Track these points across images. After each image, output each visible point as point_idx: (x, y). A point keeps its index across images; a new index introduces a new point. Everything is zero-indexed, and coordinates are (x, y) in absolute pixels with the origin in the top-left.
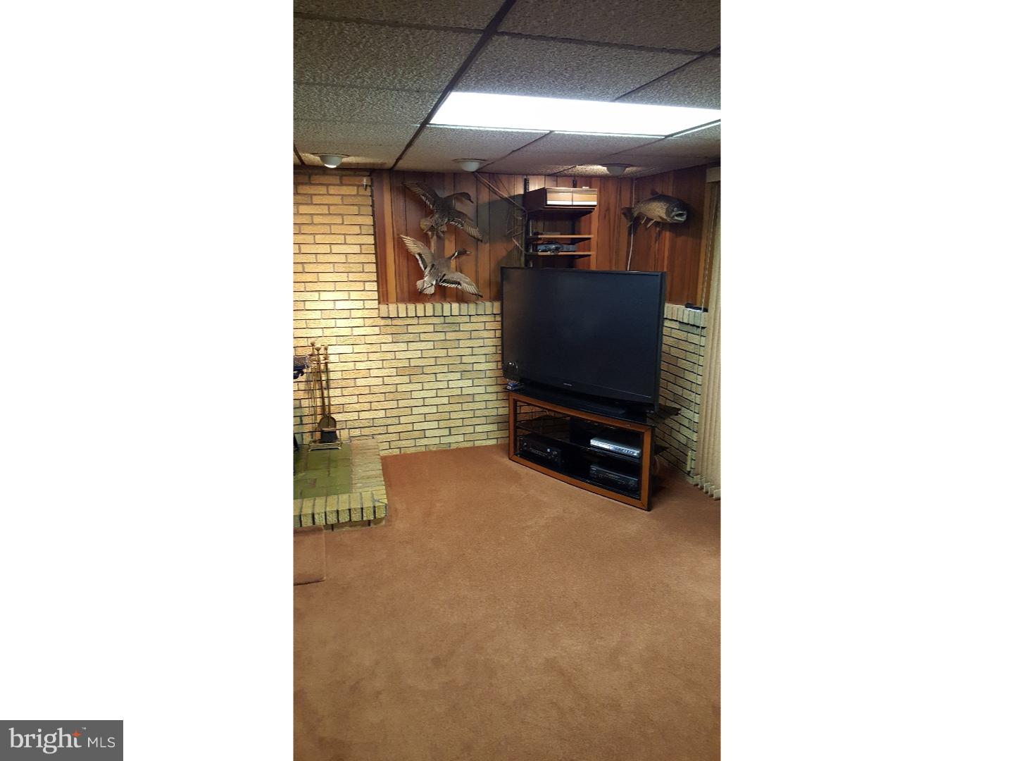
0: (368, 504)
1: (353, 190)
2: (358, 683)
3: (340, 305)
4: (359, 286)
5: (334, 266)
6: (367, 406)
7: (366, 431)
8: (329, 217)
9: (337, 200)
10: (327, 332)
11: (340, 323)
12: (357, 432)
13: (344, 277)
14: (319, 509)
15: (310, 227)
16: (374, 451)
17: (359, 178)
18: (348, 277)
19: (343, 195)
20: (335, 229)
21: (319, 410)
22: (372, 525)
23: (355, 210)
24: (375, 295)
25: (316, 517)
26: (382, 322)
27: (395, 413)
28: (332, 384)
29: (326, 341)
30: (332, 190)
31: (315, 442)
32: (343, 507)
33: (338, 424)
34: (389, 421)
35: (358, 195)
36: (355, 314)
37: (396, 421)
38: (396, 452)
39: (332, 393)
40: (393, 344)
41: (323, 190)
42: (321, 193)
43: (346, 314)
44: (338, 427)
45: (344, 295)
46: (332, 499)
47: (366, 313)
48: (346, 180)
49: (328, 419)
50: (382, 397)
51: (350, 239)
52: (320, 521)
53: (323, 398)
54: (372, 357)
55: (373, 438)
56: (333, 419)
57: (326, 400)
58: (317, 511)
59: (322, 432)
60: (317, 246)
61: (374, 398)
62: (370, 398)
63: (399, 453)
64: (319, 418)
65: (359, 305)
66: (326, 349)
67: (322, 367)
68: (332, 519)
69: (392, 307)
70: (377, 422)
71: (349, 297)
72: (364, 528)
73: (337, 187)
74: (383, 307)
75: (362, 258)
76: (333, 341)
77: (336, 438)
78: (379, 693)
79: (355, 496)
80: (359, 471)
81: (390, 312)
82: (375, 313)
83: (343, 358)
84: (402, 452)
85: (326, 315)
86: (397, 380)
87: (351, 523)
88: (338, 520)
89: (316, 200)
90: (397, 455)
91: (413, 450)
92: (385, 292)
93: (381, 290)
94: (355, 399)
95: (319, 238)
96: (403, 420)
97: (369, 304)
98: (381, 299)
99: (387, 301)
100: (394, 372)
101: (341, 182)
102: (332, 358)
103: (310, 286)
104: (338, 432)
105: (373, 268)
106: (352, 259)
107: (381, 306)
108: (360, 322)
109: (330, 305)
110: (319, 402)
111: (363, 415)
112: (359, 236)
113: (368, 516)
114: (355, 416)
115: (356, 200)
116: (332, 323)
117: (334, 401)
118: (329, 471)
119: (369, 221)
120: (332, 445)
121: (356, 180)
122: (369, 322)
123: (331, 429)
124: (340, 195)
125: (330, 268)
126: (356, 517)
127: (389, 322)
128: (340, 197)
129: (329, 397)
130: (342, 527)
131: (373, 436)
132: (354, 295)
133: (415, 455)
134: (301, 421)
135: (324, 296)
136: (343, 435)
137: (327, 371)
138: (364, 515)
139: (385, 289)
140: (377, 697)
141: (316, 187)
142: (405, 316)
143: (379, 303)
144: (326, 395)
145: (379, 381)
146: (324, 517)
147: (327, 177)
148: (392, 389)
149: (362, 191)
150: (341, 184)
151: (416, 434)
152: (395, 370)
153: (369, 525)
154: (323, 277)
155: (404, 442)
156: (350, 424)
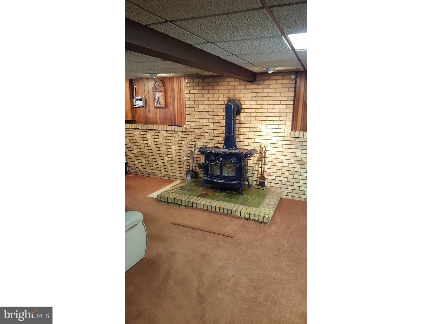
0: (262, 215)
1: (287, 81)
2: (222, 280)
3: (274, 130)
4: (284, 123)
5: (274, 114)
6: (280, 175)
7: (278, 186)
8: (276, 93)
9: (280, 86)
10: (268, 141)
11: (273, 138)
12: (274, 185)
13: (277, 119)
14: (243, 211)
15: (267, 98)
16: (278, 194)
17: (290, 76)
18: (279, 119)
19: (282, 84)
20: (277, 98)
21: (260, 173)
22: (263, 224)
23: (286, 90)
24: (290, 127)
25: (241, 213)
26: (292, 139)
27: (292, 180)
28: (267, 163)
29: (266, 145)
30: (278, 82)
31: (257, 185)
32: (252, 213)
33: (266, 180)
34: (288, 183)
35: (289, 83)
36: (280, 135)
37: (291, 184)
38: (290, 198)
39: (266, 166)
40: (295, 149)
41: (274, 82)
42: (274, 83)
43: (276, 134)
44: (266, 181)
45: (277, 127)
46: (250, 208)
47: (285, 135)
48: (285, 77)
49: (263, 177)
50: (287, 172)
51: (283, 103)
52: (243, 215)
53: (262, 168)
54: (285, 154)
55: (281, 189)
56: (265, 177)
57: (263, 169)
58: (242, 211)
59: (260, 182)
60: (269, 106)
61: (284, 172)
62: (281, 172)
63: (291, 198)
64: (259, 175)
65: (282, 131)
66: (265, 148)
67: (264, 155)
68: (247, 216)
69: (297, 133)
70: (283, 183)
71: (278, 127)
72: (259, 224)
73: (280, 80)
74: (293, 133)
75: (287, 111)
76: (269, 145)
77: (265, 185)
78: (227, 288)
79: (259, 209)
80: (267, 201)
81: (295, 135)
82: (289, 135)
83: (272, 153)
84: (293, 199)
85: (268, 134)
86: (295, 166)
87: (254, 220)
88: (249, 217)
89: (271, 86)
90: (290, 199)
91: (298, 199)
92: (295, 126)
93: (294, 125)
94: (275, 171)
95: (270, 103)
96: (295, 184)
97: (286, 131)
98: (293, 129)
99: (296, 130)
100: (294, 162)
101: (282, 78)
102: (267, 152)
103: (263, 122)
104: (266, 183)
105: (291, 115)
106: (282, 111)
107: (292, 132)
108: (282, 138)
109: (270, 130)
110: (260, 169)
111: (277, 178)
112: (287, 101)
113: (261, 219)
114: (274, 178)
115: (288, 86)
116: (270, 138)
117: (266, 170)
118: (255, 197)
119: (293, 94)
120: (263, 188)
121: (289, 77)
122: (285, 139)
123: (263, 181)
124: (281, 84)
125: (272, 115)
126: (256, 218)
127: (294, 139)
128: (281, 85)
129: (264, 168)
130: (251, 221)
131: (281, 188)
132: (281, 127)
133: (298, 201)
134: (253, 175)
135: (268, 126)
136: (268, 185)
137: (265, 157)
138: (260, 218)
139: (295, 125)
140: (225, 289)
141: (272, 81)
142: (302, 137)
143: (292, 131)
144: (263, 167)
145: (286, 165)
146: (244, 214)
147: (277, 77)
148: (292, 169)
149: (291, 82)
150: (282, 79)
151: (301, 192)
152: (294, 161)
153: (262, 224)
154: (269, 119)
155: (294, 194)
156: (272, 181)
